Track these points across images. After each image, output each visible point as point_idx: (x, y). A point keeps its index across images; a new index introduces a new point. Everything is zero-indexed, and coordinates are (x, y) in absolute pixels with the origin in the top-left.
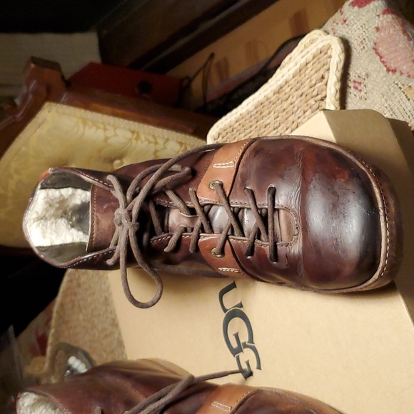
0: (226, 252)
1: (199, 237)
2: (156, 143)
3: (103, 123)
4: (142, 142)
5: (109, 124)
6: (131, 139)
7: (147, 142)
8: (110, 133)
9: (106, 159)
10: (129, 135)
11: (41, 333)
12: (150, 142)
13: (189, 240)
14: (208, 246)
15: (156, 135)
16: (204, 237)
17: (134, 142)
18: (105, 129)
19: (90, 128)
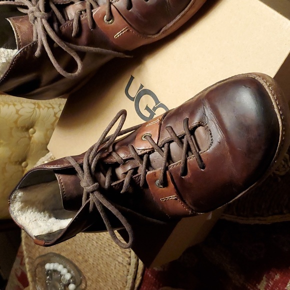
0: (114, 15)
1: (92, 13)
2: (53, 108)
3: (11, 101)
4: (43, 109)
5: (16, 101)
6: (35, 108)
7: (46, 109)
8: (18, 107)
9: (22, 128)
10: (33, 106)
11: (19, 274)
12: (49, 108)
13: (86, 19)
14: (100, 16)
15: (51, 103)
16: (95, 11)
17: (37, 110)
18: (14, 105)
19: (3, 106)
